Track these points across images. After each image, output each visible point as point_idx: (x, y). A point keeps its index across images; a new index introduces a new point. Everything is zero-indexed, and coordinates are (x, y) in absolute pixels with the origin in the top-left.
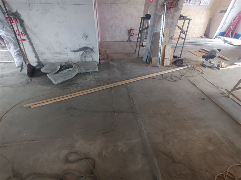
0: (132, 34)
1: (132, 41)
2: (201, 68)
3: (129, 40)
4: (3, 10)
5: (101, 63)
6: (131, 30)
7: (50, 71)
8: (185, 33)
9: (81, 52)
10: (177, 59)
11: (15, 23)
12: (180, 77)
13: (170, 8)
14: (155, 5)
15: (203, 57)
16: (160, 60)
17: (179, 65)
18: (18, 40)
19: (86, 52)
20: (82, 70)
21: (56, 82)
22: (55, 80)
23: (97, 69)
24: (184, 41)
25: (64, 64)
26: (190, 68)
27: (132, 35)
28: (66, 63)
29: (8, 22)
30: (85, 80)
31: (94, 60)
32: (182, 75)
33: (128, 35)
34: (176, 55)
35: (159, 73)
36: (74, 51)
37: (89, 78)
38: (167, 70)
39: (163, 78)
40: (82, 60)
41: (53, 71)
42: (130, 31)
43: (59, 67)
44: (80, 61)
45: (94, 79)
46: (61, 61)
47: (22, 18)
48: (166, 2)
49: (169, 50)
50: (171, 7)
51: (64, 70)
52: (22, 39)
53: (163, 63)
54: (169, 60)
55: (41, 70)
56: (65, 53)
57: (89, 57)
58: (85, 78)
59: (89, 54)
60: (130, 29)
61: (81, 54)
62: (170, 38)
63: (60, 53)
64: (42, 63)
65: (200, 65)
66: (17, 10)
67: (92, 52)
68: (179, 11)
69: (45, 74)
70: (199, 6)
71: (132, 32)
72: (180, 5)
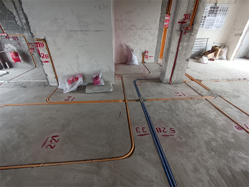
0: (146, 56)
1: (146, 62)
11: (41, 47)
13: (185, 33)
23: (112, 90)
33: (142, 57)
42: (144, 54)
66: (45, 37)
68: (195, 35)
72: (195, 30)
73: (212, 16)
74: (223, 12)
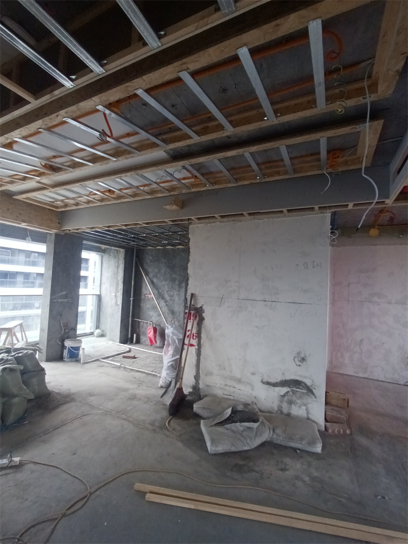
5: (330, 431)
7: (209, 415)
9: (284, 390)
11: (192, 321)
18: (184, 344)
19: (294, 392)
20: (277, 435)
21: (213, 448)
22: (213, 441)
23: (318, 449)
25: (240, 408)
28: (246, 405)
29: (184, 318)
30: (282, 470)
31: (311, 417)
36: (268, 383)
37: (295, 467)
40: (281, 407)
41: (215, 416)
43: (229, 412)
44: (276, 408)
46: (235, 398)
47: (204, 315)
52: (191, 343)
55: (194, 406)
56: (248, 383)
57: (300, 407)
59: (300, 398)
61: (282, 394)
63: (239, 381)
66: (203, 305)
67: (309, 395)
69: (197, 417)
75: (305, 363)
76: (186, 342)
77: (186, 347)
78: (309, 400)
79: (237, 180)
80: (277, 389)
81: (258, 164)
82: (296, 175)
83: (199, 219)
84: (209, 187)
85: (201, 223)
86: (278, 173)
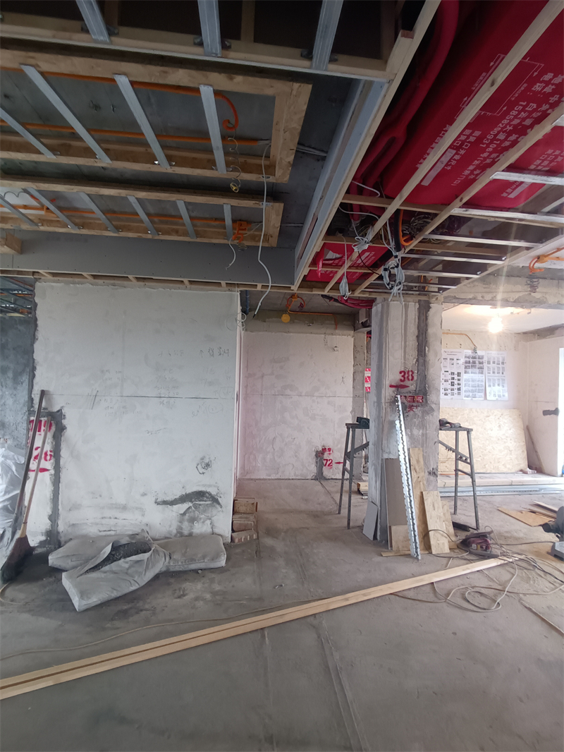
0: (327, 460)
1: (328, 478)
2: (554, 564)
3: (320, 477)
4: (32, 407)
5: (237, 541)
6: (324, 450)
7: (74, 564)
8: (469, 461)
9: (183, 507)
10: (468, 533)
11: (42, 433)
12: (495, 595)
13: (411, 407)
14: (375, 400)
15: (547, 528)
16: (415, 536)
17: (480, 551)
19: (196, 507)
20: (177, 561)
21: (84, 602)
22: (83, 594)
23: (222, 562)
24: (473, 481)
25: (124, 541)
26: (520, 563)
27: (329, 463)
28: (133, 536)
29: (28, 430)
30: (179, 597)
31: (216, 531)
32: (499, 587)
33: (317, 462)
34: (462, 519)
35: (422, 580)
36: (165, 503)
37: (194, 589)
38: (445, 567)
39: (436, 597)
40: (181, 528)
41: (87, 561)
42: (321, 455)
43: (108, 549)
44: (175, 531)
45: (208, 596)
46: (118, 532)
47: (65, 422)
48: (399, 396)
49: (436, 506)
50: (413, 406)
51: (122, 560)
53: (427, 547)
54: (442, 535)
55: (50, 557)
56: (137, 508)
57: (203, 522)
58: (180, 589)
59: (204, 511)
60: (321, 449)
61: (182, 512)
62: (430, 473)
63: (124, 508)
64: (62, 535)
65: (548, 553)
66: (62, 407)
67: (214, 506)
68: (435, 414)
69: (57, 571)
70: (486, 401)
71: (326, 456)
72: (433, 402)
73: (474, 373)
74: (495, 365)
75: (209, 469)
76: (33, 465)
77: (32, 475)
78: (214, 512)
79: (118, 228)
80: (175, 507)
81: (148, 215)
82: (199, 240)
83: (54, 275)
84: (71, 229)
85: (58, 282)
86: (177, 232)
